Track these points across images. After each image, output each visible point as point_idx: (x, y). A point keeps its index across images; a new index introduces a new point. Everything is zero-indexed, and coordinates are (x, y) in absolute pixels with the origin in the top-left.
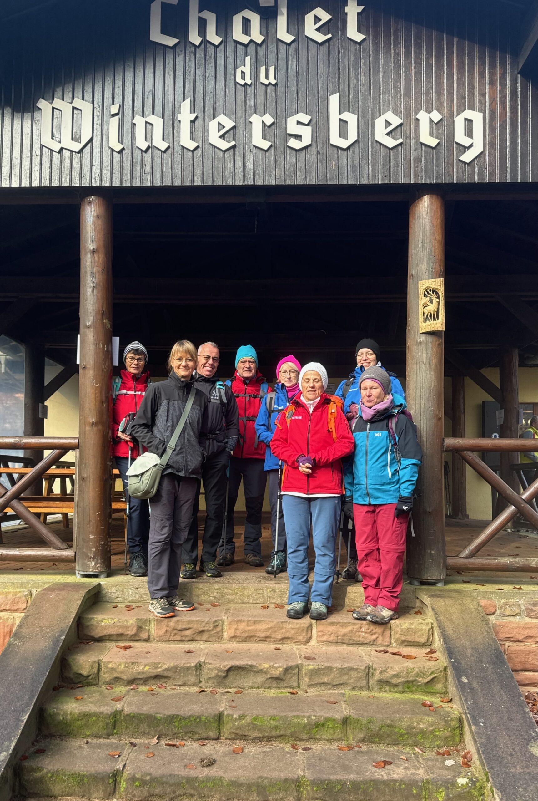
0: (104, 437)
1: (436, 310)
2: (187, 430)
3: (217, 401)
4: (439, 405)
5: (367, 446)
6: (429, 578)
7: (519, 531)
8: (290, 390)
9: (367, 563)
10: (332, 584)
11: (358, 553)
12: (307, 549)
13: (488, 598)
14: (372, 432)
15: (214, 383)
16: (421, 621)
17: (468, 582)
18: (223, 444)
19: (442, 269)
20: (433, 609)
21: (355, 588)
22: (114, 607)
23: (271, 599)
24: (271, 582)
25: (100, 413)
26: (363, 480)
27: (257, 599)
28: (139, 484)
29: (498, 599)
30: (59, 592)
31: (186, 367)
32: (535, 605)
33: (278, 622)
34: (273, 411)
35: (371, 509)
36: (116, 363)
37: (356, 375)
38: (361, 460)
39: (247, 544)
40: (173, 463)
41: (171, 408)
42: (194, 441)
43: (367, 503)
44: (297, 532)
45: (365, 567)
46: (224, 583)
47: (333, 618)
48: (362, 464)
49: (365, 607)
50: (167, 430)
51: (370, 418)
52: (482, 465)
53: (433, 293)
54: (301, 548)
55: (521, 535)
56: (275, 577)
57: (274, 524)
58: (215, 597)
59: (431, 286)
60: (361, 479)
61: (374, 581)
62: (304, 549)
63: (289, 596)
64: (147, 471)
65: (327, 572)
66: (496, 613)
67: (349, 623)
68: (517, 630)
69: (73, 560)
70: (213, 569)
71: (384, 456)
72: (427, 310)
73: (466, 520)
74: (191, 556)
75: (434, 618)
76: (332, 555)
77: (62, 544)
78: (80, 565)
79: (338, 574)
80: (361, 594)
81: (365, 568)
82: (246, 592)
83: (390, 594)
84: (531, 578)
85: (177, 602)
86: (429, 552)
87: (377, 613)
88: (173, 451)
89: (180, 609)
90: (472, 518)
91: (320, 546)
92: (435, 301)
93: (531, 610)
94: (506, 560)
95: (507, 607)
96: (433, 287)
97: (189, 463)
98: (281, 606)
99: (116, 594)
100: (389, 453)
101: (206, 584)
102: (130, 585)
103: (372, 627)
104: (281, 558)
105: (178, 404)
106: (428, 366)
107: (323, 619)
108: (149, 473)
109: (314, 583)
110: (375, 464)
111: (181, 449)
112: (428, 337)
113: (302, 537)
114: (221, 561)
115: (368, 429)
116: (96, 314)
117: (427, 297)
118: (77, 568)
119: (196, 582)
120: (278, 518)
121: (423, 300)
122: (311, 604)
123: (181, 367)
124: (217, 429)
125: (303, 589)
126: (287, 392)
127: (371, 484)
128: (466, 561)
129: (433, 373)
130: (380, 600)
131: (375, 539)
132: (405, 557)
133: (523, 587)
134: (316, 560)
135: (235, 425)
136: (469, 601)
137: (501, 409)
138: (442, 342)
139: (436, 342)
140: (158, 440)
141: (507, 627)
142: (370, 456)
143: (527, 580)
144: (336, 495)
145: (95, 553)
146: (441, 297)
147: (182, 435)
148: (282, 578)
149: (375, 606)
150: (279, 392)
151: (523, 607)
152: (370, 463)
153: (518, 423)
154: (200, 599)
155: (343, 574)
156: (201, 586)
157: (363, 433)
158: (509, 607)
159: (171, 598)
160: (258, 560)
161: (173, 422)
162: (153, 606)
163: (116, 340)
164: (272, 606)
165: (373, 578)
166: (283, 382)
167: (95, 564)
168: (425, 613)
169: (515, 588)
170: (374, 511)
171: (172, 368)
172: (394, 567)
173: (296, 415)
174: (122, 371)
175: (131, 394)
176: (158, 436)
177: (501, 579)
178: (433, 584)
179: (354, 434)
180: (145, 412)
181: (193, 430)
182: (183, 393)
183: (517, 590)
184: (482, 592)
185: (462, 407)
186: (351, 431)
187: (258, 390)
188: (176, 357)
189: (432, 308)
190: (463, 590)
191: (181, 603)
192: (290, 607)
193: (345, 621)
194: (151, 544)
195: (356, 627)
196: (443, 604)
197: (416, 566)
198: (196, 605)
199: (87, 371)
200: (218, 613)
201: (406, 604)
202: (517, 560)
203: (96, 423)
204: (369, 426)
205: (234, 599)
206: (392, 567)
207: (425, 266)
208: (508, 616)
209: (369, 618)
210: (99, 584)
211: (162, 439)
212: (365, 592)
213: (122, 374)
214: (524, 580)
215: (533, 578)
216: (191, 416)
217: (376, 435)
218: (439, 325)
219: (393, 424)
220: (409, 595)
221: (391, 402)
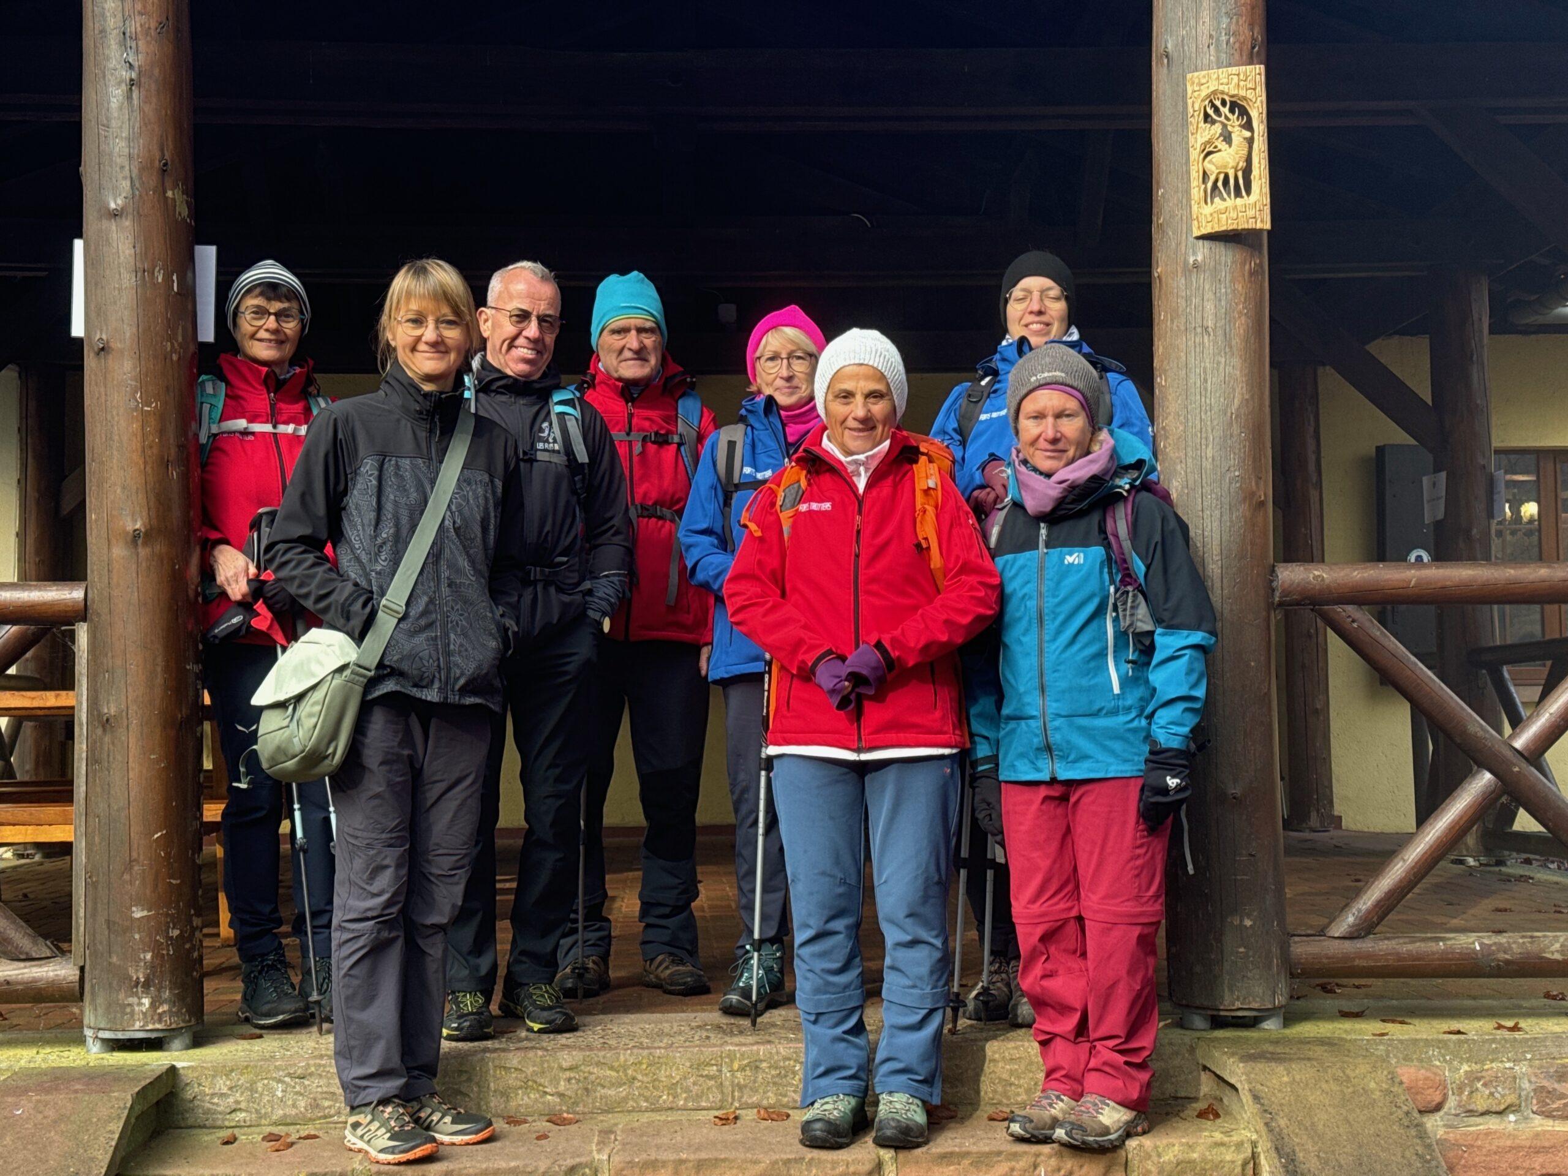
0: (176, 580)
1: (1242, 164)
2: (447, 551)
3: (555, 459)
4: (1256, 460)
5: (1041, 595)
6: (1238, 1004)
7: (1500, 863)
8: (796, 419)
9: (1049, 966)
10: (938, 1033)
11: (1020, 930)
12: (858, 925)
13: (1421, 1060)
14: (1055, 552)
15: (544, 396)
16: (1218, 1136)
17: (1357, 1015)
18: (578, 598)
19: (1259, 34)
20: (1256, 1098)
21: (1011, 1045)
22: (227, 1143)
23: (746, 1091)
24: (742, 1039)
25: (160, 502)
26: (1033, 703)
27: (699, 1097)
28: (287, 732)
29: (1450, 1062)
30: (44, 1097)
31: (439, 346)
32: (1562, 1076)
33: (774, 1163)
34: (738, 487)
35: (1055, 792)
36: (207, 333)
37: (1001, 366)
38: (1024, 639)
39: (648, 926)
40: (401, 660)
41: (390, 481)
42: (472, 584)
43: (1045, 776)
44: (823, 874)
45: (1044, 977)
46: (590, 1048)
47: (947, 1142)
48: (1028, 654)
49: (1045, 1102)
50: (378, 554)
51: (1048, 509)
52: (1391, 647)
53: (1232, 111)
54: (839, 925)
55: (1509, 875)
56: (754, 1023)
57: (746, 852)
58: (561, 1095)
59: (1225, 88)
60: (1027, 699)
61: (1075, 1019)
62: (847, 927)
63: (806, 1081)
64: (314, 687)
65: (922, 997)
66: (1445, 1109)
67: (999, 1153)
68: (1510, 1157)
69: (75, 994)
70: (550, 1008)
71: (1094, 625)
72: (1212, 166)
73: (1333, 833)
74: (477, 968)
75: (1261, 1126)
76: (938, 943)
77: (35, 943)
78: (100, 1011)
79: (956, 1003)
80: (1031, 1063)
81: (1045, 983)
82: (662, 1074)
83: (1120, 1059)
84: (1548, 996)
85: (435, 1118)
86: (1237, 922)
87: (1085, 1117)
88: (400, 620)
89: (446, 1139)
90: (1353, 827)
91: (901, 914)
92: (1239, 135)
93: (1552, 1094)
94: (1474, 942)
95: (1479, 1085)
96: (1232, 92)
97: (457, 659)
98: (779, 1114)
99: (231, 1100)
100: (1110, 616)
101: (531, 1054)
102: (277, 1068)
103: (1069, 1164)
104: (770, 963)
105: (414, 467)
106: (1220, 338)
107: (918, 1146)
108: (318, 695)
109: (885, 1033)
110: (1068, 654)
111: (425, 613)
112: (1219, 248)
113: (841, 890)
114: (569, 984)
115: (1041, 544)
116: (142, 170)
117: (1213, 122)
118: (89, 1018)
119: (495, 1050)
120: (761, 831)
121: (1203, 134)
122: (876, 1103)
123: (422, 347)
124: (559, 550)
125: (852, 1057)
126: (784, 425)
127: (1059, 716)
128: (1348, 946)
129: (1236, 361)
130: (1092, 1079)
131: (1070, 887)
132: (1161, 939)
133: (1523, 1024)
134: (888, 961)
135: (616, 533)
136: (1363, 1068)
137: (1437, 470)
138: (1261, 265)
139: (1243, 264)
140: (349, 588)
141: (1479, 1148)
142: (1050, 627)
143: (1534, 1002)
144: (946, 751)
145: (152, 966)
146: (1255, 124)
147: (430, 568)
148: (774, 1025)
149: (1077, 1096)
150: (757, 425)
151: (1526, 1085)
152: (1053, 649)
153: (1490, 515)
154: (513, 1104)
155: (971, 1006)
156: (514, 1059)
157: (1027, 554)
158: (1485, 1085)
159: (416, 1105)
160: (692, 974)
161: (397, 525)
162: (360, 1132)
163: (207, 256)
164: (749, 1115)
165: (1072, 1009)
166: (768, 391)
167: (154, 1005)
168: (1228, 1113)
169: (1500, 1027)
170: (1064, 799)
171: (390, 349)
172: (1129, 972)
173: (812, 499)
174: (223, 356)
175: (263, 434)
176: (353, 576)
177: (1456, 1003)
178: (1252, 1023)
179: (1000, 561)
180: (305, 497)
181: (466, 549)
182: (431, 431)
183: (1507, 1034)
184: (1401, 1041)
185: (1312, 467)
186: (989, 549)
187: (673, 419)
188: (402, 315)
189: (1229, 158)
190: (1341, 1039)
191: (448, 1119)
192: (809, 1114)
193: (987, 1149)
194: (341, 928)
195: (1022, 1164)
196: (1285, 1079)
197: (1198, 969)
198: (499, 1125)
199: (111, 362)
200: (576, 1143)
201: (1169, 1089)
202: (1502, 939)
203: (146, 534)
204: (1043, 532)
205: (625, 1099)
206: (1124, 973)
207: (1205, 24)
208: (1483, 1114)
209: (1060, 1133)
210: (173, 1070)
211: (364, 583)
212: (1044, 1054)
213: (226, 368)
214: (1525, 1004)
215: (1554, 998)
216: (459, 505)
217: (1069, 559)
218: (1251, 213)
219: (1120, 523)
220: (1177, 1062)
221: (1112, 457)
